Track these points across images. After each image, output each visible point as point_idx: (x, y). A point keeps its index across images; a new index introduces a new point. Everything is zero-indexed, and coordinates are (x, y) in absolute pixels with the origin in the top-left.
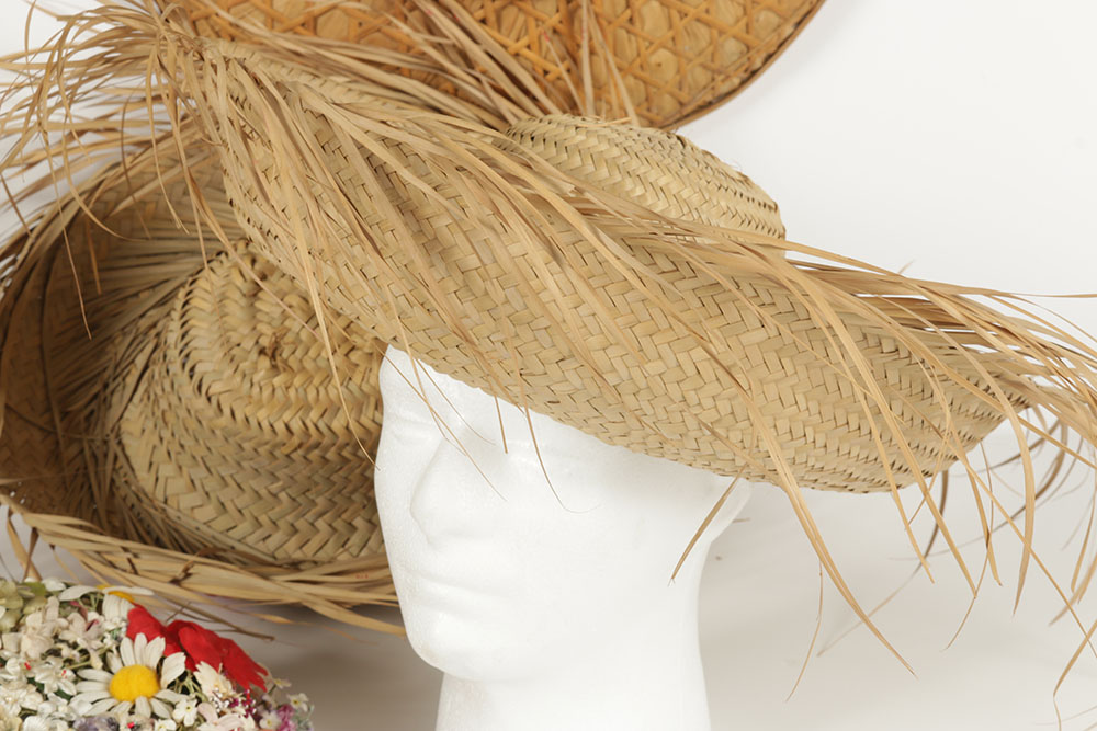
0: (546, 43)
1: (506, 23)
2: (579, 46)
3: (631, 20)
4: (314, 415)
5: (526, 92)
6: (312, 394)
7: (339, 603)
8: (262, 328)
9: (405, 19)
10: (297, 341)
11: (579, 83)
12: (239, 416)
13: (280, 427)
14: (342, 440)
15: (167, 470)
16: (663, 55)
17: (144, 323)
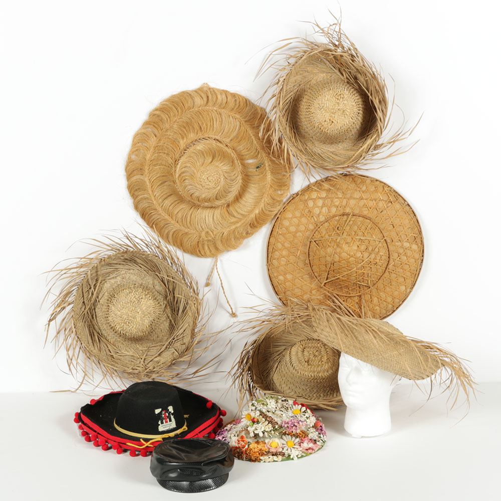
0: (355, 305)
1: (348, 301)
2: (361, 306)
3: (371, 301)
4: (316, 373)
5: (351, 314)
6: (315, 370)
7: (324, 405)
8: (306, 357)
9: (329, 300)
10: (312, 360)
11: (361, 313)
12: (302, 373)
13: (309, 375)
14: (321, 378)
15: (284, 386)
16: (377, 308)
17: (275, 359)
